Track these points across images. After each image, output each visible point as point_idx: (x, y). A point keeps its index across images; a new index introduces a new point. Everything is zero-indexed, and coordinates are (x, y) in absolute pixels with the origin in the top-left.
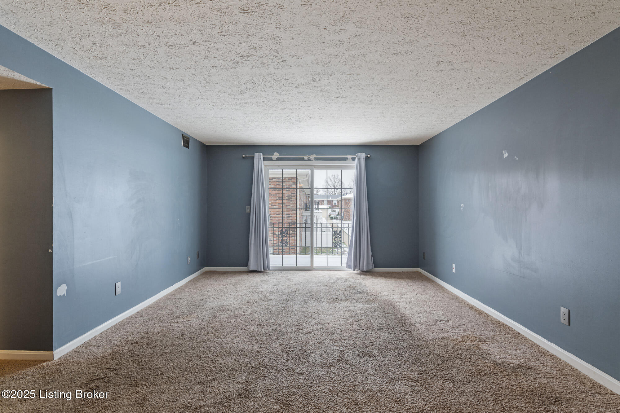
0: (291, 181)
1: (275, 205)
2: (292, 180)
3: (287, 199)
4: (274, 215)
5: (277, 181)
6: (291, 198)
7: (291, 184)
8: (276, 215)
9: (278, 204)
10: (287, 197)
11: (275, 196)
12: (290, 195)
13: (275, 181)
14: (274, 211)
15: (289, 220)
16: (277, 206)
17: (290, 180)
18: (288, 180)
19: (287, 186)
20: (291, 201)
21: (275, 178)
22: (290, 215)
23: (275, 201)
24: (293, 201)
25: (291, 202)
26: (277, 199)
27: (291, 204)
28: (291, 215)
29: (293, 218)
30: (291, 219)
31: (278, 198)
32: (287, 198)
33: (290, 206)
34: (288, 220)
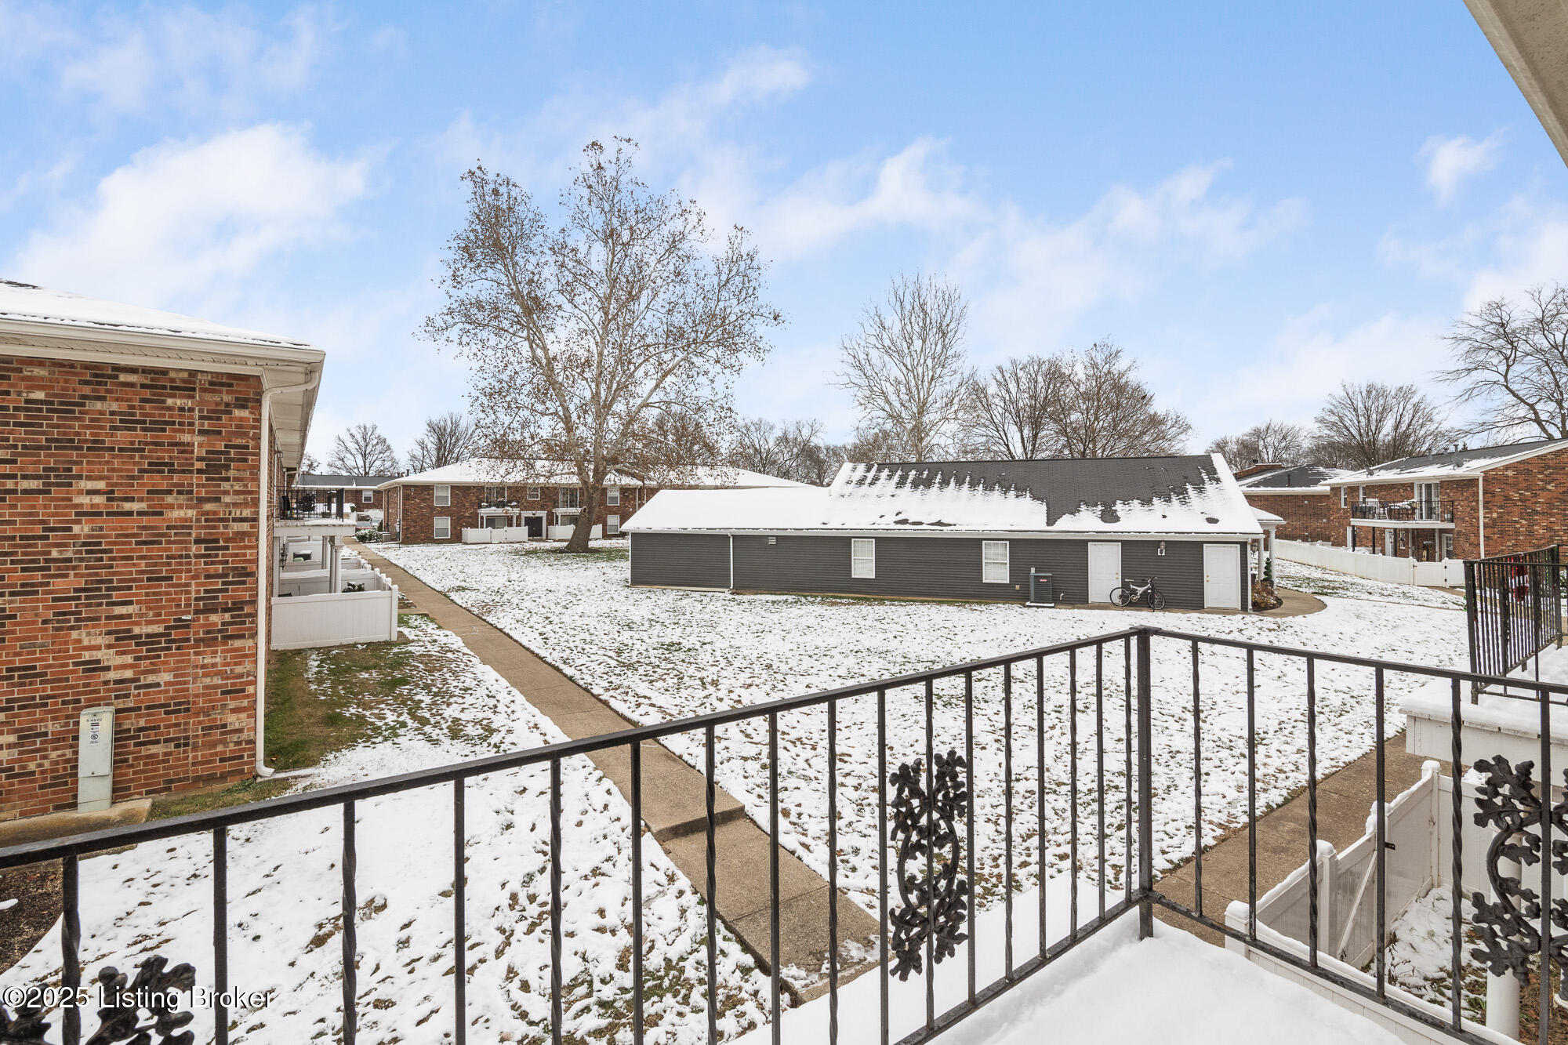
0: (228, 392)
1: (132, 500)
2: (231, 385)
3: (200, 471)
4: (124, 543)
5: (143, 386)
6: (227, 468)
7: (227, 405)
8: (137, 543)
9: (149, 492)
10: (200, 459)
11: (132, 457)
12: (221, 453)
13: (132, 385)
14: (122, 528)
15: (213, 563)
16: (141, 500)
17: (222, 384)
18: (211, 383)
19: (201, 411)
20: (227, 479)
21: (132, 370)
22: (217, 541)
23: (133, 478)
24: (236, 479)
25: (225, 486)
26: (141, 471)
27: (226, 493)
28: (227, 540)
29: (237, 555)
30: (227, 562)
31: (150, 464)
32: (198, 465)
33: (218, 500)
34: (206, 563)
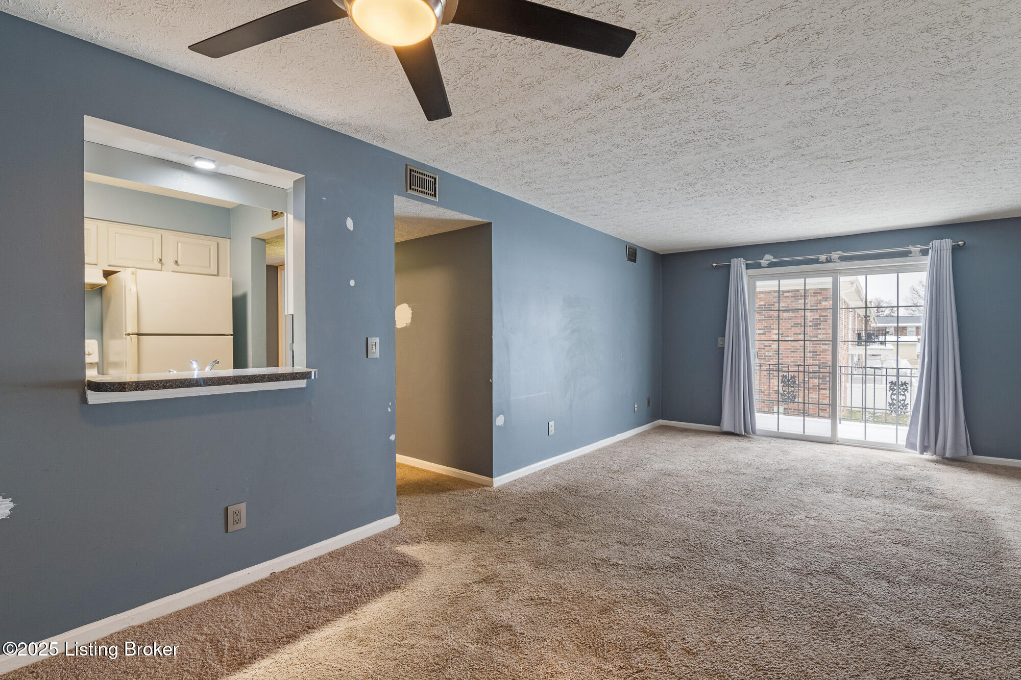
0: (820, 296)
1: (789, 336)
2: (821, 293)
3: (810, 326)
4: (786, 352)
5: (792, 297)
6: (820, 324)
7: (820, 301)
8: (791, 352)
9: (794, 334)
10: (810, 322)
11: (788, 322)
12: (818, 319)
13: (788, 297)
14: (786, 346)
15: (815, 360)
16: (791, 337)
17: (818, 293)
18: (814, 293)
19: (811, 304)
20: (820, 329)
21: (788, 292)
22: (816, 352)
23: (789, 329)
24: (823, 329)
25: (819, 331)
26: (792, 327)
27: (820, 334)
28: (820, 352)
29: (823, 358)
30: (820, 360)
31: (794, 324)
32: (811, 324)
33: (817, 337)
34: (813, 360)
